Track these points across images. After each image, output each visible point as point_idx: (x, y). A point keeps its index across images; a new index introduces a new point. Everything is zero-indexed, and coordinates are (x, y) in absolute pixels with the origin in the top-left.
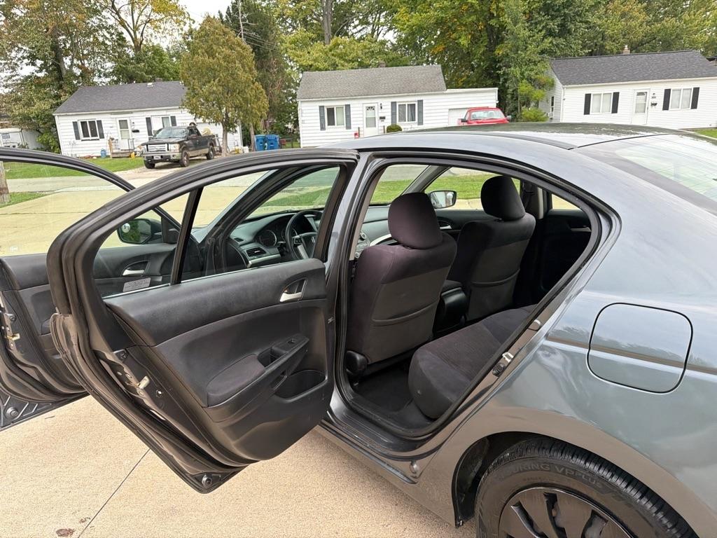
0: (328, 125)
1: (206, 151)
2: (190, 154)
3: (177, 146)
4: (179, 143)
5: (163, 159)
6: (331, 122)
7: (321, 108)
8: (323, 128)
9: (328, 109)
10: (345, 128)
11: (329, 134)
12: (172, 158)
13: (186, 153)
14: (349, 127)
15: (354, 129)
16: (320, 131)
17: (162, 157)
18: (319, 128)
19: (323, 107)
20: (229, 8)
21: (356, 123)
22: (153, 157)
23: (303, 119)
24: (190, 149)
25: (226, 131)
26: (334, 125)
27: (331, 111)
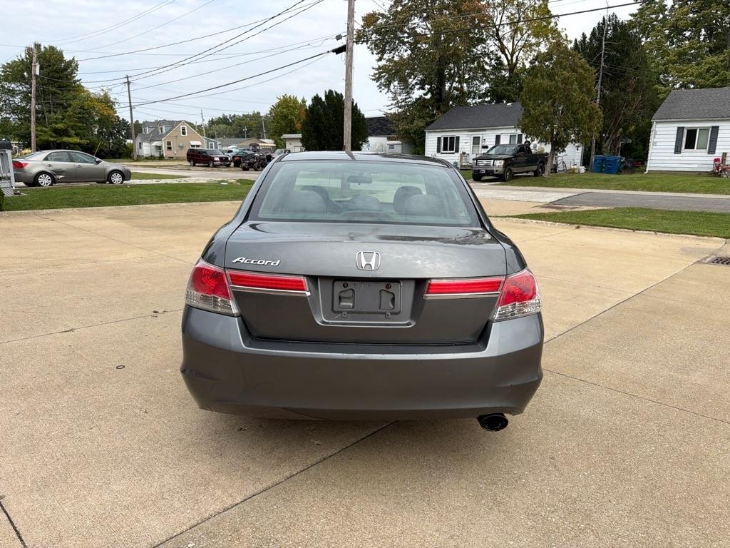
0: (686, 148)
1: (535, 168)
2: (515, 170)
3: (502, 162)
4: (504, 159)
5: (489, 173)
6: (690, 145)
7: (680, 130)
8: (677, 151)
9: (688, 131)
10: (706, 154)
11: (684, 158)
12: (495, 172)
13: (510, 169)
14: (712, 151)
15: (718, 154)
16: (673, 155)
17: (486, 171)
18: (673, 151)
19: (683, 128)
20: (594, 29)
21: (721, 147)
22: (479, 171)
23: (655, 140)
24: (515, 166)
25: (554, 150)
26: (693, 148)
27: (692, 133)
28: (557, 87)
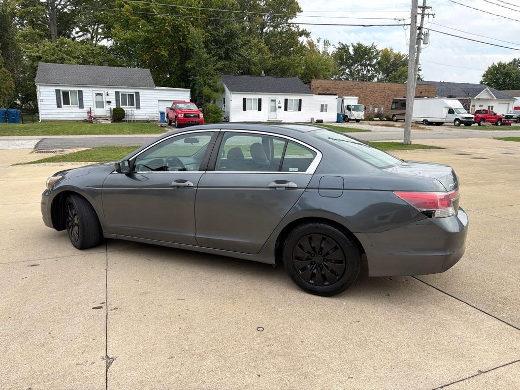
0: (64, 104)
6: (67, 102)
7: (58, 91)
8: (59, 106)
9: (63, 92)
10: (78, 108)
11: (65, 111)
14: (81, 106)
15: (86, 109)
16: (56, 108)
18: (56, 106)
19: (59, 90)
21: (87, 104)
23: (41, 98)
26: (69, 104)
27: (66, 94)
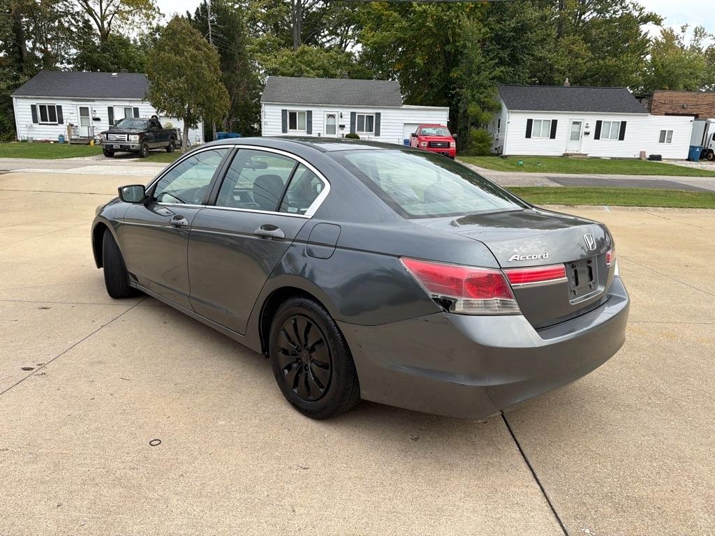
0: (290, 128)
1: (167, 144)
2: (150, 145)
3: (138, 137)
4: (138, 134)
5: (123, 148)
6: (293, 126)
7: (284, 112)
8: (284, 130)
9: (290, 113)
10: (306, 133)
12: (131, 148)
13: (146, 145)
14: (310, 132)
15: (315, 135)
16: (281, 134)
17: (121, 146)
18: (281, 131)
19: (286, 110)
20: (198, 9)
21: (317, 128)
22: (112, 146)
23: (266, 120)
24: (150, 141)
25: (187, 126)
26: (296, 129)
27: (293, 115)
28: (187, 64)
